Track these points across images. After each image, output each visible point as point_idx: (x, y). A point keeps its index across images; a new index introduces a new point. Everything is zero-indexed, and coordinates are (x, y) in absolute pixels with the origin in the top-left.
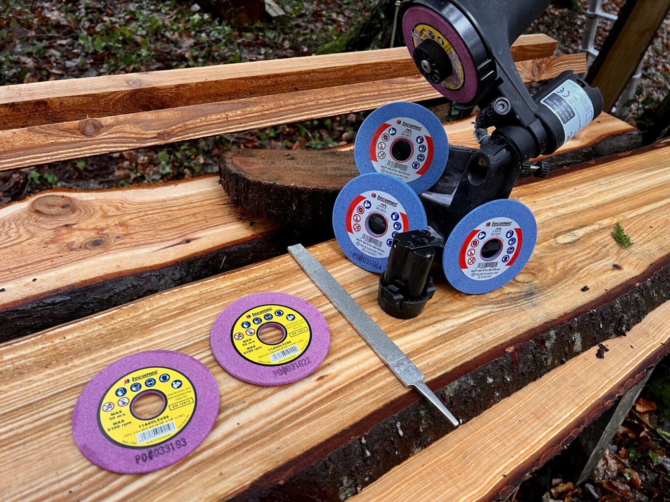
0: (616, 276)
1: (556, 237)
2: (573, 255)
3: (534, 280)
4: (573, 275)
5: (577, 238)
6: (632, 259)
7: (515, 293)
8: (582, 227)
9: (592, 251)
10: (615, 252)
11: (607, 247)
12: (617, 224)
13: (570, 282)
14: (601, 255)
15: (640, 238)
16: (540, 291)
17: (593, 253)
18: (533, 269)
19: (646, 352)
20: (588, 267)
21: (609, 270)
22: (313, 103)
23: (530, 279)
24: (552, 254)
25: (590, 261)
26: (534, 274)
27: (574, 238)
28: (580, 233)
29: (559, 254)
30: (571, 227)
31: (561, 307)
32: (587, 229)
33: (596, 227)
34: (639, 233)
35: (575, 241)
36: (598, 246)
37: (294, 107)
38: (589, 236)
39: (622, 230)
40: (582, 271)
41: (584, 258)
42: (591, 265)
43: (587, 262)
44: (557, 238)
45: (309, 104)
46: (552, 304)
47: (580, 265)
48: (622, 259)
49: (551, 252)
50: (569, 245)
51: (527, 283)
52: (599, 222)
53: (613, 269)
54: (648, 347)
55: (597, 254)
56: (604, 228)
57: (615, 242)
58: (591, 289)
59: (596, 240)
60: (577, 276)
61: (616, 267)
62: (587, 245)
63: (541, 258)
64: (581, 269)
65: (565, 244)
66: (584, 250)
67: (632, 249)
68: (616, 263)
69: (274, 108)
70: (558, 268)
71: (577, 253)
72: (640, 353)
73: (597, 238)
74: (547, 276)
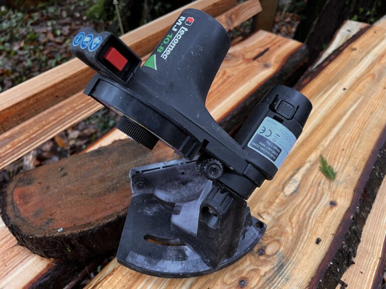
0: (334, 215)
1: (283, 189)
2: (300, 204)
3: (279, 248)
4: (306, 227)
5: (298, 183)
6: (341, 189)
7: (270, 271)
8: (298, 170)
9: (312, 194)
10: (327, 187)
11: (321, 185)
12: (321, 156)
13: (306, 237)
14: (319, 194)
15: (340, 164)
16: (287, 260)
17: (313, 196)
18: (276, 235)
19: (372, 273)
20: (314, 213)
21: (328, 210)
22: (71, 112)
23: (277, 249)
24: (285, 211)
25: (313, 205)
26: (278, 241)
27: (296, 185)
28: (298, 177)
29: (290, 208)
30: (291, 173)
31: (307, 271)
32: (303, 171)
33: (307, 165)
34: (337, 159)
35: (298, 188)
36: (315, 187)
37: (57, 121)
38: (305, 177)
39: (326, 162)
40: (311, 220)
41: (309, 204)
42: (316, 210)
43: (311, 209)
44: (285, 190)
45: (68, 114)
46: (300, 270)
47: (308, 214)
48: (334, 193)
49: (284, 209)
50: (295, 194)
51: (276, 253)
52: (308, 159)
53: (331, 208)
54: (372, 267)
55: (316, 195)
56: (313, 165)
57: (324, 177)
58: (322, 239)
59: (311, 180)
60: (309, 228)
61: (333, 204)
62: (307, 189)
63: (278, 219)
64: (309, 218)
65: (292, 194)
66: (307, 195)
67: (338, 178)
68: (331, 199)
69: (39, 130)
70: (294, 225)
71: (302, 201)
72: (369, 276)
73: (312, 178)
74: (288, 239)
